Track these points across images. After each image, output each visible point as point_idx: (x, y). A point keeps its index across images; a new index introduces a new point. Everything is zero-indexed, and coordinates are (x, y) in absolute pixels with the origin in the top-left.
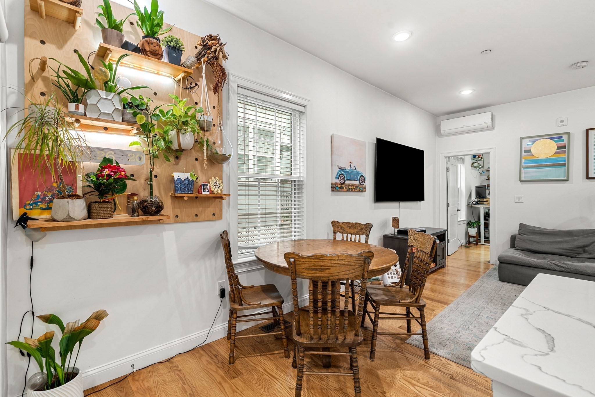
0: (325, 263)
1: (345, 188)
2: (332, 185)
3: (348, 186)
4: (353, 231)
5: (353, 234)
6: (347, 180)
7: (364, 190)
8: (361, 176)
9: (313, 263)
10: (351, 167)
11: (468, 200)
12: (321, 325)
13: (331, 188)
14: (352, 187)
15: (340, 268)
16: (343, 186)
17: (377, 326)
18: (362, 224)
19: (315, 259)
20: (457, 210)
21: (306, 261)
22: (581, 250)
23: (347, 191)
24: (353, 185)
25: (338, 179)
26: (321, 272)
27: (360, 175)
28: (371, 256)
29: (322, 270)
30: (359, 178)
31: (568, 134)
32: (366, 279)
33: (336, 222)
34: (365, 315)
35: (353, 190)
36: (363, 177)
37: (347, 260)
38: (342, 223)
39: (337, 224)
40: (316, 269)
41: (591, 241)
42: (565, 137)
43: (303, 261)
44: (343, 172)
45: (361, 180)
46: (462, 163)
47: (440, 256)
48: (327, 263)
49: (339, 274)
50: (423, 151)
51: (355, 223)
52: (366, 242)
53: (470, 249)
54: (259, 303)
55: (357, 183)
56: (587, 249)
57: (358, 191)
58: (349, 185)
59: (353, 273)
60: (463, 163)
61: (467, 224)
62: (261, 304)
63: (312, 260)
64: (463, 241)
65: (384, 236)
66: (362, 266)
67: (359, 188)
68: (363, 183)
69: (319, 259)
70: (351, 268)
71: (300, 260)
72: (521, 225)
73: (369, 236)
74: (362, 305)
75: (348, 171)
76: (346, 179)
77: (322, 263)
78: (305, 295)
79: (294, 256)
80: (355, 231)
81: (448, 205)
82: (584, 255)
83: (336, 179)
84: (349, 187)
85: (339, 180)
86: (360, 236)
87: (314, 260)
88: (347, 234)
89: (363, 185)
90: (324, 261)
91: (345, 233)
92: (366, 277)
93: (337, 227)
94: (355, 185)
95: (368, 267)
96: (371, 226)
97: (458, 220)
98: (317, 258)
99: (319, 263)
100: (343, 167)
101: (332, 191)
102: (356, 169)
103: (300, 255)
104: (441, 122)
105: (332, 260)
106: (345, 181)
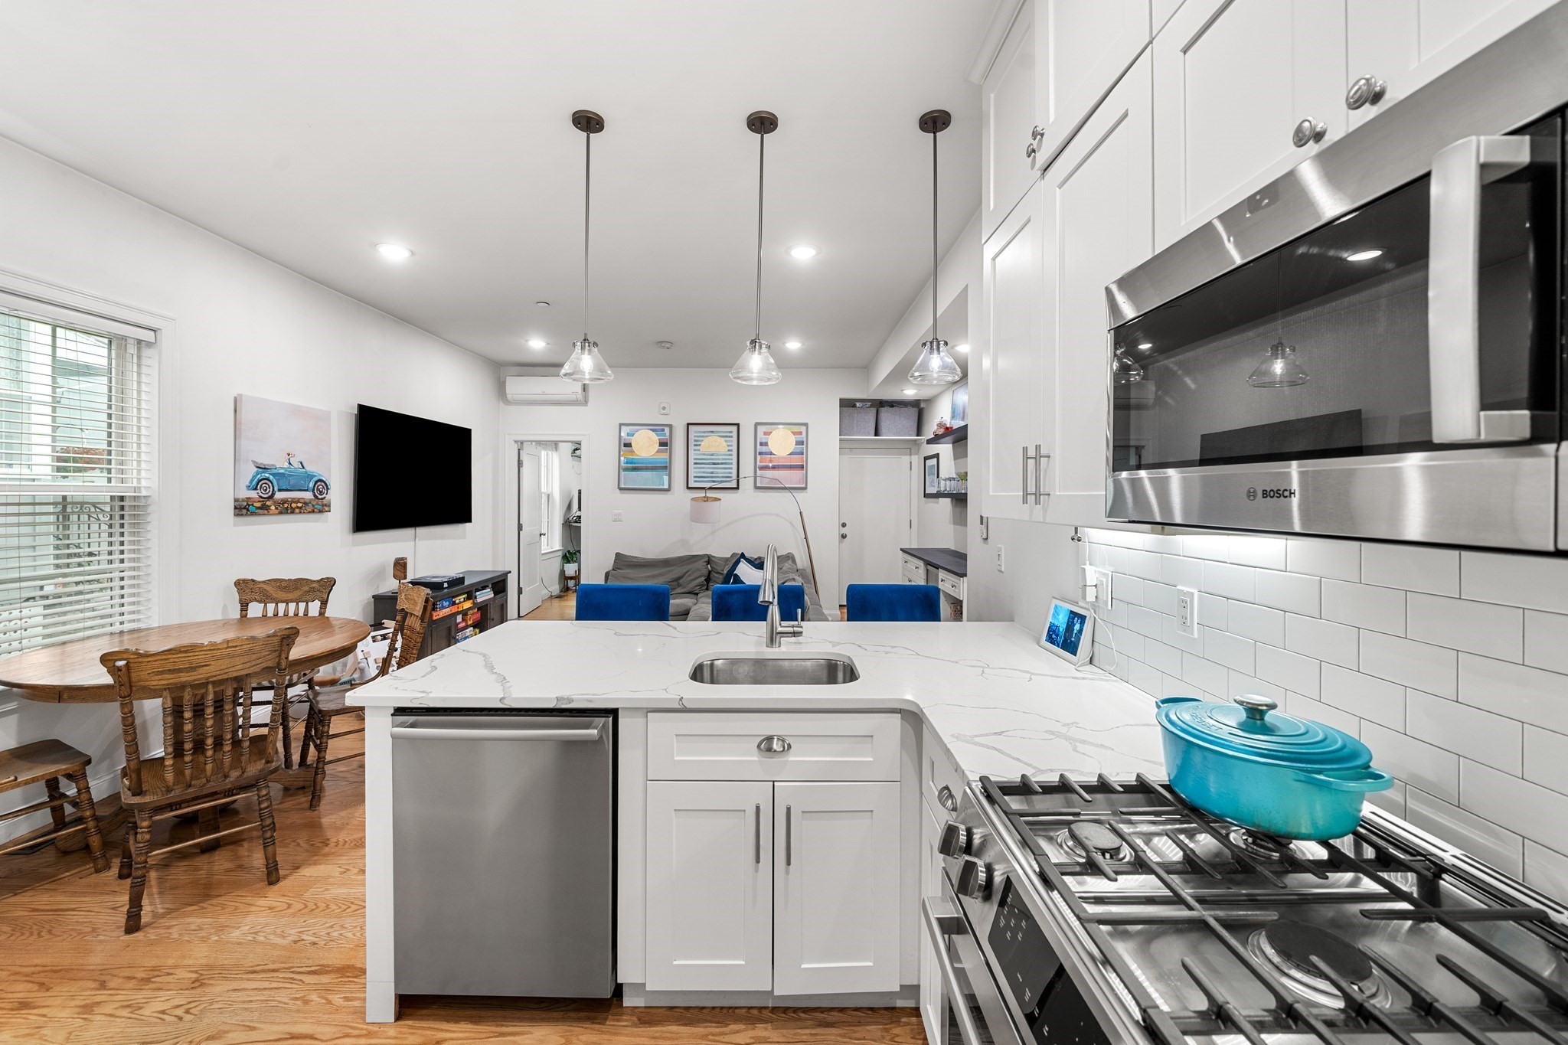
0: (200, 657)
1: (273, 508)
2: (237, 503)
3: (283, 504)
4: (290, 596)
5: (292, 601)
6: (280, 490)
7: (327, 509)
8: (316, 482)
9: (171, 660)
10: (290, 463)
11: (565, 516)
12: (190, 762)
13: (235, 508)
14: (294, 505)
15: (231, 660)
16: (268, 503)
17: (325, 751)
18: (311, 581)
19: (178, 654)
20: (541, 535)
21: (156, 661)
22: (675, 583)
23: (281, 513)
24: (298, 501)
25: (256, 489)
26: (190, 674)
27: (315, 479)
28: (294, 634)
29: (193, 669)
30: (311, 485)
31: (670, 426)
32: (285, 669)
33: (249, 580)
34: (309, 745)
35: (297, 511)
36: (323, 484)
37: (245, 647)
38: (264, 582)
39: (251, 585)
40: (180, 670)
41: (685, 571)
42: (667, 430)
43: (149, 662)
44: (267, 475)
45: (318, 489)
46: (554, 449)
47: (493, 619)
48: (204, 656)
49: (230, 670)
50: (469, 431)
51: (295, 580)
52: (322, 614)
53: (564, 600)
54: (12, 778)
55: (308, 495)
56: (681, 581)
57: (310, 512)
58: (284, 501)
59: (258, 664)
60: (556, 449)
61: (563, 557)
62: (19, 780)
63: (170, 656)
64: (556, 589)
65: (374, 597)
66: (276, 651)
67: (313, 506)
68: (324, 495)
69: (186, 652)
70: (254, 657)
71: (140, 660)
72: (618, 555)
73: (327, 601)
74: (279, 710)
75: (282, 471)
76: (276, 489)
77: (192, 658)
78: (155, 751)
79: (125, 656)
80: (296, 594)
81: (520, 527)
82: (679, 590)
83: (249, 490)
84: (286, 505)
85: (259, 491)
86: (307, 603)
87: (174, 656)
88: (277, 604)
89: (322, 499)
90: (197, 653)
91: (269, 603)
92: (283, 667)
93: (248, 590)
94: (302, 501)
95: (288, 653)
96: (332, 582)
97: (543, 552)
98: (181, 652)
99: (187, 659)
100: (268, 465)
101: (236, 515)
102: (303, 468)
103: (141, 652)
104: (507, 378)
105: (213, 650)
106: (273, 494)
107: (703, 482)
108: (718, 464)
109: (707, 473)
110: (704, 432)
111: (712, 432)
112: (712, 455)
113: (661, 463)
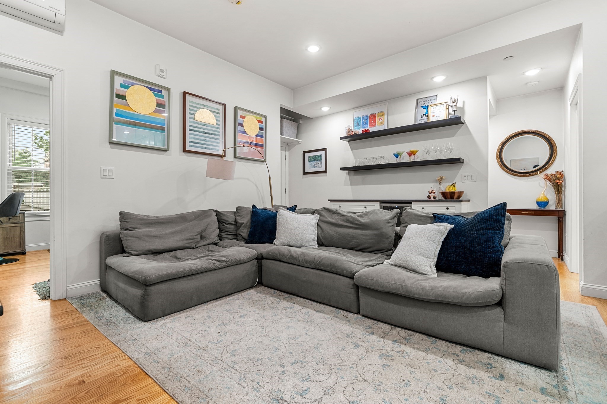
22: (199, 236)
31: (168, 90)
42: (165, 93)
72: (121, 214)
82: (202, 243)
107: (197, 147)
108: (209, 134)
109: (201, 140)
110: (198, 104)
111: (204, 106)
112: (204, 125)
113: (158, 123)
